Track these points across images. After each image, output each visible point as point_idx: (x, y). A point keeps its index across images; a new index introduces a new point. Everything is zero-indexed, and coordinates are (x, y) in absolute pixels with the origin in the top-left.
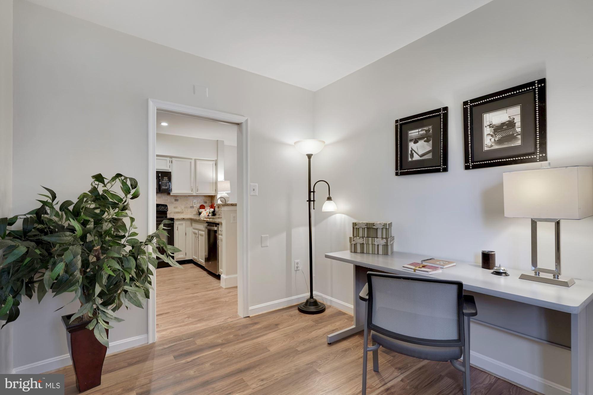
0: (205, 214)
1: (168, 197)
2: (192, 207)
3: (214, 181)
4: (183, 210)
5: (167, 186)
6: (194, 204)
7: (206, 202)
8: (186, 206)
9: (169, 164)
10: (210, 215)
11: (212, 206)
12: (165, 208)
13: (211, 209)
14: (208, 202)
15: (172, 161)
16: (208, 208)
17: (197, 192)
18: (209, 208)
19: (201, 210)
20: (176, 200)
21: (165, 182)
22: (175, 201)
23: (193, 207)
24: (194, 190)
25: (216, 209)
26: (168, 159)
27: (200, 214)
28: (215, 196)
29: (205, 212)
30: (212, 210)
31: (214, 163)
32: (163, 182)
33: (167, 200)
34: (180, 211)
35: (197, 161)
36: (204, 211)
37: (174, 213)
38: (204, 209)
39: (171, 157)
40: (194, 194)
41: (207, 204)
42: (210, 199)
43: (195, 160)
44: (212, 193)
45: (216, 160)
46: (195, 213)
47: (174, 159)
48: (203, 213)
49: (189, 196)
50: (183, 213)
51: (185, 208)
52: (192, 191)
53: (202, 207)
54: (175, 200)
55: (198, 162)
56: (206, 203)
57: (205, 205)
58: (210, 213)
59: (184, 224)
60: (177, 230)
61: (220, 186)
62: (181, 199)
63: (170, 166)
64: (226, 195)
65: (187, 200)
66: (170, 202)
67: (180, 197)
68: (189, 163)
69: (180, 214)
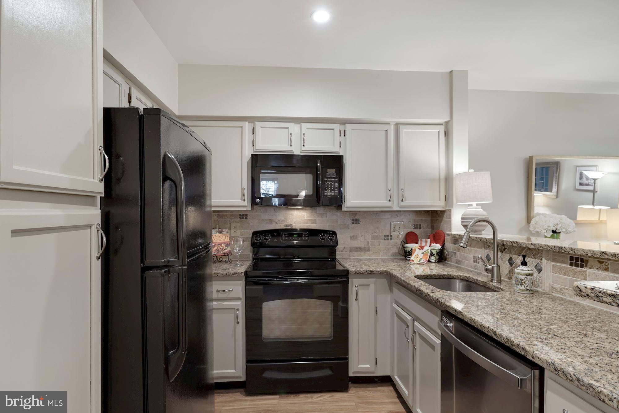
0: (421, 256)
1: (339, 214)
2: (388, 236)
3: (442, 177)
4: (368, 245)
5: (334, 190)
6: (392, 230)
7: (420, 225)
8: (375, 234)
9: (338, 139)
10: (433, 259)
11: (437, 237)
12: (331, 240)
13: (435, 244)
14: (423, 225)
15: (345, 131)
16: (426, 242)
17: (402, 204)
18: (429, 240)
19: (409, 246)
20: (355, 221)
21: (329, 179)
22: (353, 223)
23: (391, 236)
24: (395, 198)
25: (449, 245)
26: (337, 127)
27: (407, 254)
28: (443, 212)
29: (421, 251)
30: (438, 247)
31: (442, 129)
32: (326, 179)
33: (337, 221)
34: (362, 245)
35: (401, 126)
36: (417, 250)
37: (350, 251)
38: (417, 243)
39: (343, 122)
40: (396, 208)
41: (422, 230)
42: (429, 218)
43: (397, 125)
44: (437, 205)
45: (447, 123)
46: (395, 250)
47: (349, 127)
48: (416, 253)
49: (382, 211)
50: (368, 249)
51: (373, 238)
52: (390, 201)
53: (411, 237)
54: (353, 220)
55: (404, 130)
56: (420, 228)
57: (417, 232)
58: (432, 254)
59: (372, 286)
60: (356, 299)
61: (458, 187)
62: (365, 219)
63: (340, 142)
64: (480, 209)
65: (378, 221)
66: (342, 225)
67: (363, 214)
68: (384, 133)
69: (362, 253)
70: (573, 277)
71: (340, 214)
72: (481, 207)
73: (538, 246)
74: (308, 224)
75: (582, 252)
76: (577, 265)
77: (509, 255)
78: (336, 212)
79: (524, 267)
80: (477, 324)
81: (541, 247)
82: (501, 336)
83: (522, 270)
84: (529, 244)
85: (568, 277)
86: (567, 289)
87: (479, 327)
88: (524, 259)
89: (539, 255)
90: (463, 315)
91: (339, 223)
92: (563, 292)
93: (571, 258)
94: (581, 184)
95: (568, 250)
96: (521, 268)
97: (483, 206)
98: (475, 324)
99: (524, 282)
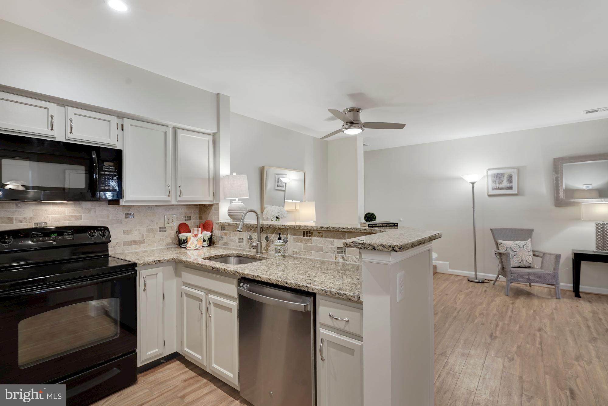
0: (196, 242)
2: (163, 228)
3: (211, 177)
4: (143, 238)
6: (166, 223)
7: (190, 217)
8: (150, 227)
9: (115, 132)
10: (205, 244)
11: (206, 226)
12: (104, 236)
13: (205, 232)
14: (193, 217)
15: (122, 125)
16: (198, 230)
17: (179, 199)
18: (200, 229)
19: (183, 236)
20: (130, 216)
21: (107, 173)
22: (126, 218)
23: (165, 228)
24: (172, 193)
25: (217, 232)
26: (114, 120)
27: (181, 243)
28: (211, 205)
29: (196, 238)
30: (208, 234)
31: (211, 138)
32: (102, 173)
33: (108, 217)
34: (137, 239)
36: (192, 238)
37: (124, 245)
38: (190, 232)
39: (121, 116)
40: (174, 203)
41: (192, 221)
42: (197, 211)
43: (175, 129)
44: (205, 199)
45: (214, 134)
46: (169, 240)
47: (127, 122)
48: (191, 241)
49: (156, 206)
50: (143, 242)
51: (149, 231)
52: (169, 196)
53: (183, 228)
54: (126, 214)
55: (181, 134)
56: (190, 220)
57: (188, 222)
58: (204, 241)
59: (160, 275)
60: (144, 290)
61: (225, 186)
62: (139, 213)
63: (117, 136)
64: (240, 203)
65: (152, 215)
66: (114, 219)
67: (137, 208)
68: (163, 134)
69: (137, 246)
70: (305, 243)
71: (112, 209)
72: (241, 201)
73: (286, 226)
74: (70, 221)
75: (311, 228)
76: (307, 236)
77: (265, 234)
78: (107, 206)
79: (280, 240)
80: (272, 280)
81: (288, 227)
82: (291, 283)
83: (279, 243)
84: (280, 226)
85: (303, 244)
86: (302, 251)
87: (274, 282)
88: (280, 235)
89: (285, 232)
90: (260, 278)
91: (110, 218)
92: (300, 253)
93: (304, 232)
94: (278, 186)
95: (304, 227)
96: (279, 242)
97: (243, 201)
98: (271, 281)
99: (281, 251)
